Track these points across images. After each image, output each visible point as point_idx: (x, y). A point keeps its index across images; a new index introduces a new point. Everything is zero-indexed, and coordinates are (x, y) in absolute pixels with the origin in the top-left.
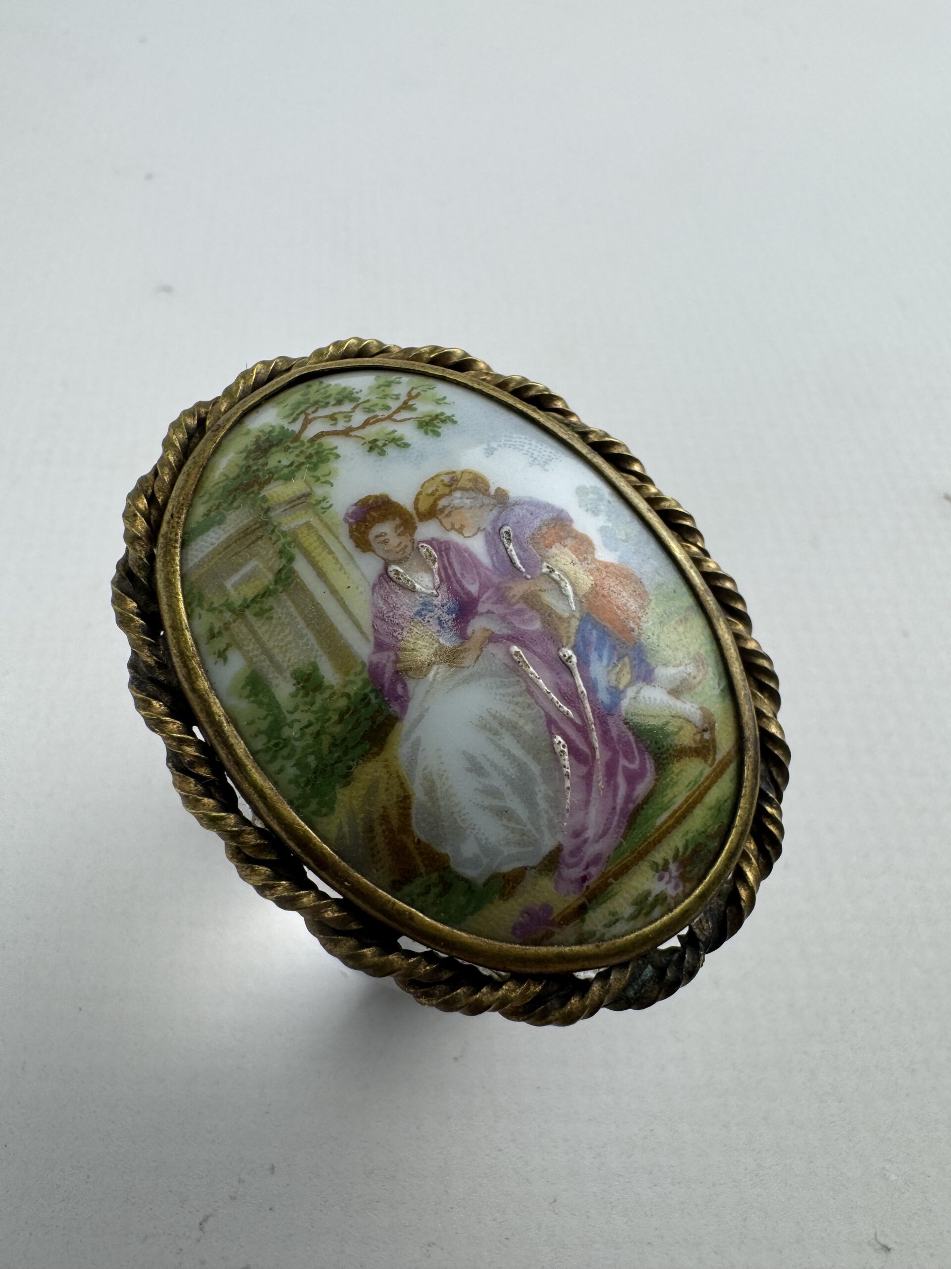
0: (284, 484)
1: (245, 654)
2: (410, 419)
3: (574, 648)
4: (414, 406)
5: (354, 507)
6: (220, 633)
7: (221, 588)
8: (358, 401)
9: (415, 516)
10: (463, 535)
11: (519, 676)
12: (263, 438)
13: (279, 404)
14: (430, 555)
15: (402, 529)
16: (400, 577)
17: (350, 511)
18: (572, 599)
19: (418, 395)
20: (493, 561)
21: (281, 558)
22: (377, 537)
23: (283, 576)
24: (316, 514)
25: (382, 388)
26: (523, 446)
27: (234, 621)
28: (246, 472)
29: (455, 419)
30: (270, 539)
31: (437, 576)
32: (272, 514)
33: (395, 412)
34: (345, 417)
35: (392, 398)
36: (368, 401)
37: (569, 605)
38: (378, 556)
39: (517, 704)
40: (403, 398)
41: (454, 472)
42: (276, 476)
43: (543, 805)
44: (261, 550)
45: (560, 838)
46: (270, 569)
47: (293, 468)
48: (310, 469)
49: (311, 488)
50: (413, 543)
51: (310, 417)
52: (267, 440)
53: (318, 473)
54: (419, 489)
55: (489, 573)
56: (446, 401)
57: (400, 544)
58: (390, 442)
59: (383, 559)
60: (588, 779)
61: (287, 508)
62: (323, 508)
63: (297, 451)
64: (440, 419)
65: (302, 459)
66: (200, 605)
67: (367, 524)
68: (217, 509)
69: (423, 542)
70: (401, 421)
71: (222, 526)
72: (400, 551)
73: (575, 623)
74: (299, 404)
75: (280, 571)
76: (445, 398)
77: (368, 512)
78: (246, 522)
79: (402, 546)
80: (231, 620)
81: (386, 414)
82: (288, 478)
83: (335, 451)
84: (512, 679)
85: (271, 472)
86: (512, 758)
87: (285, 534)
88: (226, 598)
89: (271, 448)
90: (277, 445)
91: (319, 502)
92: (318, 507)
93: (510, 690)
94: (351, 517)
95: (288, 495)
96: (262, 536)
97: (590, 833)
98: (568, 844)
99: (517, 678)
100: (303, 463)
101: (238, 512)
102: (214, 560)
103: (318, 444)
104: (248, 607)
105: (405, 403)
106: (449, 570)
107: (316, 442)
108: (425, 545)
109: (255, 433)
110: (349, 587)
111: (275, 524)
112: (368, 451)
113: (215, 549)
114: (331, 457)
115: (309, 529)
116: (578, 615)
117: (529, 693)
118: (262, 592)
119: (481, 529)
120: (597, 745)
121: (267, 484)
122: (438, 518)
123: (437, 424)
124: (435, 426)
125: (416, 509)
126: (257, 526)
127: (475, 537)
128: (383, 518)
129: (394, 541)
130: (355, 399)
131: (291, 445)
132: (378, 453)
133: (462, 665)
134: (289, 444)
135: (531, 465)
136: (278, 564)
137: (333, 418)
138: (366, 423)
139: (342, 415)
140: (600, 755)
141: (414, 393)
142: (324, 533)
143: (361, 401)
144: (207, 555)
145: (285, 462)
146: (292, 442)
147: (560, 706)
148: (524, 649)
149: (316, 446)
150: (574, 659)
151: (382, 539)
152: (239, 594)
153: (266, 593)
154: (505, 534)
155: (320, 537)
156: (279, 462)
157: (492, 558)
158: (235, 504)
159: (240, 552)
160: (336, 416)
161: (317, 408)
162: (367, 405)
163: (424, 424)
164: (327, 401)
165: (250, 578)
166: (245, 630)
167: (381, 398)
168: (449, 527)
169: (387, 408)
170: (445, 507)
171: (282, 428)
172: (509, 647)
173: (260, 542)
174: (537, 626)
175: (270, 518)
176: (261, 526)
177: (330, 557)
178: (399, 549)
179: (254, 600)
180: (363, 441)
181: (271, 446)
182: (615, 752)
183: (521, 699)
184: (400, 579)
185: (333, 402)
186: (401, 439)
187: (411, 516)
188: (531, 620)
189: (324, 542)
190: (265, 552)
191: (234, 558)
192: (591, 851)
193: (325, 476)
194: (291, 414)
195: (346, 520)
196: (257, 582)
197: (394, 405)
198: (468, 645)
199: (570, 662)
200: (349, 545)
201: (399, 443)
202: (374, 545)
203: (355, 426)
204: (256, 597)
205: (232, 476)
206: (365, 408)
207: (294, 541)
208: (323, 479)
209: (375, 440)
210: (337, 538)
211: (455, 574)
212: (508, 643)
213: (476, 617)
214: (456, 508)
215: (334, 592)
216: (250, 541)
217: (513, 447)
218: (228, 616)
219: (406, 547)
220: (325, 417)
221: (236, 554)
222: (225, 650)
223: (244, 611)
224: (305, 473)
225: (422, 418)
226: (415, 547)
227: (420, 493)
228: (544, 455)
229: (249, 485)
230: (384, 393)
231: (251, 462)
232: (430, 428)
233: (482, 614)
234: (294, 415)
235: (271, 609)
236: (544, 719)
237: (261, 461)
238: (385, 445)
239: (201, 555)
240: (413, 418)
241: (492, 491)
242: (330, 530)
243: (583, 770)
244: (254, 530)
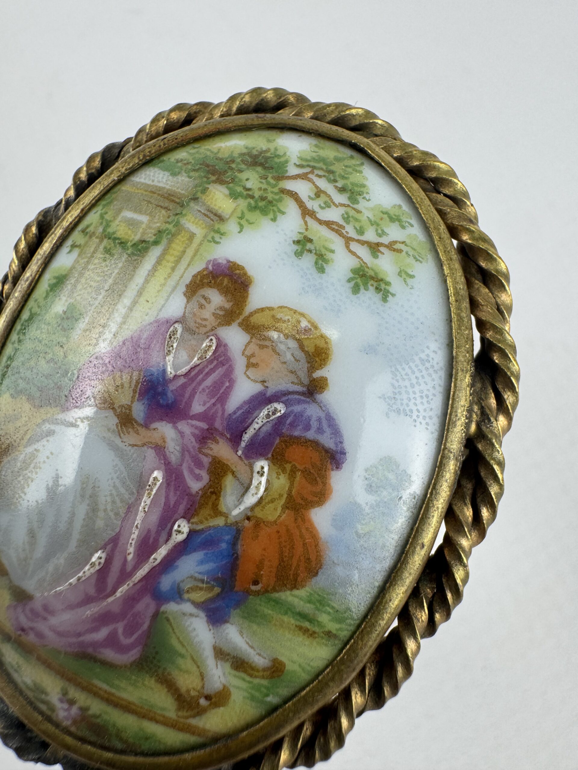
0: (226, 196)
1: (77, 261)
2: (359, 257)
3: (192, 533)
4: (379, 254)
5: (225, 262)
6: (87, 233)
7: (120, 211)
8: (353, 203)
9: (242, 317)
10: (246, 371)
11: (138, 493)
12: (268, 154)
13: (316, 146)
14: (206, 352)
15: (221, 313)
16: (173, 337)
17: (220, 261)
18: (242, 507)
19: (400, 251)
20: (235, 413)
21: (155, 235)
22: (204, 297)
23: (139, 247)
24: (205, 237)
25: (385, 216)
26: (404, 380)
27: (97, 238)
28: (227, 163)
29: (390, 298)
30: (169, 217)
31: (188, 368)
32: (192, 204)
33: (358, 241)
34: (325, 203)
35: (377, 230)
36: (359, 212)
37: (236, 506)
38: (185, 308)
39: (113, 502)
40: (385, 240)
41: (316, 328)
42: (231, 185)
43: (51, 567)
44: (157, 217)
45: (38, 595)
46: (144, 233)
47: (245, 193)
48: (249, 204)
49: (229, 218)
50: (212, 330)
51: (310, 176)
52: (267, 159)
53: (249, 216)
54: (275, 306)
55: (219, 414)
56: (409, 280)
57: (205, 320)
58: (316, 254)
59: (184, 314)
60: (88, 600)
61: (203, 212)
62: (213, 238)
63: (264, 186)
64: (379, 285)
65: (257, 194)
66: (104, 206)
67: (213, 282)
68: (185, 164)
69: (218, 339)
70: (350, 251)
71: (170, 177)
72: (199, 323)
73: (220, 522)
74: (323, 160)
75: (143, 241)
76: (412, 277)
77: (225, 275)
78: (179, 190)
79: (204, 323)
80: (97, 235)
81: (352, 233)
82: (234, 195)
83: (278, 214)
84: (132, 486)
85: (233, 180)
86: (71, 522)
87: (177, 224)
88: (112, 219)
89: (259, 166)
90: (265, 168)
91: (218, 232)
92: (212, 234)
93: (123, 490)
94: (213, 265)
95: (215, 205)
96: (169, 210)
97: (54, 621)
98: (37, 604)
99: (135, 491)
100: (252, 197)
101: (187, 179)
102: (139, 191)
103: (282, 197)
104: (109, 238)
105: (378, 244)
106: (201, 377)
107: (282, 195)
108: (214, 341)
109: (272, 146)
110: (148, 301)
111: (184, 212)
112: (294, 242)
113: (149, 186)
114: (271, 216)
115: (188, 239)
116: (231, 520)
117: (128, 508)
118: (123, 241)
119: (265, 384)
120: (118, 594)
121: (220, 183)
122: (251, 338)
123: (369, 284)
124: (365, 285)
125: (251, 314)
126: (177, 200)
127: (252, 382)
128: (225, 291)
129: (207, 314)
130: (356, 201)
131: (269, 179)
132: (297, 250)
133: (122, 435)
134: (270, 176)
135: (383, 397)
136: (150, 238)
137: (319, 193)
138: (328, 224)
139: (327, 199)
140: (112, 602)
141: (397, 246)
142: (190, 252)
143: (355, 206)
144: (143, 184)
145: (249, 185)
146: (273, 178)
147: (131, 543)
148: (165, 485)
149: (277, 197)
150: (180, 538)
151: (203, 301)
152: (118, 225)
153: (123, 244)
154: (273, 408)
155: (184, 252)
156: (247, 180)
157: (238, 409)
158: (192, 174)
159: (151, 203)
160: (322, 195)
161: (324, 176)
162: (352, 213)
163: (361, 273)
164: (338, 179)
165: (132, 225)
166: (92, 249)
167: (370, 221)
168: (248, 353)
169: (361, 232)
170: (269, 339)
171: (287, 162)
172: (158, 469)
173: (163, 212)
174: (195, 486)
175: (188, 205)
176: (178, 203)
177: (169, 271)
178: (200, 322)
179: (115, 239)
180: (303, 231)
181: (261, 165)
182: (122, 615)
183: (119, 504)
184: (170, 338)
185: (340, 184)
186: (326, 261)
187: (240, 314)
188: (198, 478)
189: (181, 258)
190: (156, 221)
191: (146, 202)
192: (41, 626)
193: (247, 220)
194: (307, 160)
195: (209, 261)
196: (130, 232)
197: (370, 236)
198: (142, 431)
199: (177, 535)
200: (188, 279)
201: (320, 262)
202: (195, 298)
203: (318, 216)
204: (119, 239)
205: (220, 155)
206: (347, 213)
207: (173, 235)
208: (243, 222)
209: (310, 241)
210: (189, 265)
211: (200, 384)
212: (163, 467)
213: (171, 425)
214: (274, 350)
215: (140, 293)
216: (162, 205)
217: (393, 369)
218: (101, 229)
219: (205, 326)
220: (317, 187)
221: (149, 202)
222: (76, 246)
223: (105, 237)
224: (243, 204)
225: (368, 268)
226: (208, 334)
227: (271, 309)
228: (408, 405)
229: (214, 172)
230: (378, 221)
231: (239, 160)
232: (359, 280)
233: (176, 428)
234: (304, 163)
235: (112, 255)
236: (114, 534)
237: (243, 166)
238: (310, 251)
239: (142, 180)
240: (362, 260)
241: (317, 374)
242: (195, 255)
243: (92, 591)
244: (173, 201)
